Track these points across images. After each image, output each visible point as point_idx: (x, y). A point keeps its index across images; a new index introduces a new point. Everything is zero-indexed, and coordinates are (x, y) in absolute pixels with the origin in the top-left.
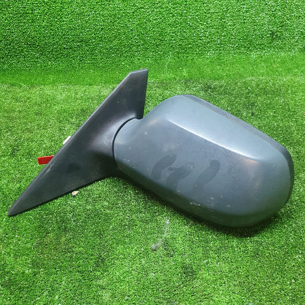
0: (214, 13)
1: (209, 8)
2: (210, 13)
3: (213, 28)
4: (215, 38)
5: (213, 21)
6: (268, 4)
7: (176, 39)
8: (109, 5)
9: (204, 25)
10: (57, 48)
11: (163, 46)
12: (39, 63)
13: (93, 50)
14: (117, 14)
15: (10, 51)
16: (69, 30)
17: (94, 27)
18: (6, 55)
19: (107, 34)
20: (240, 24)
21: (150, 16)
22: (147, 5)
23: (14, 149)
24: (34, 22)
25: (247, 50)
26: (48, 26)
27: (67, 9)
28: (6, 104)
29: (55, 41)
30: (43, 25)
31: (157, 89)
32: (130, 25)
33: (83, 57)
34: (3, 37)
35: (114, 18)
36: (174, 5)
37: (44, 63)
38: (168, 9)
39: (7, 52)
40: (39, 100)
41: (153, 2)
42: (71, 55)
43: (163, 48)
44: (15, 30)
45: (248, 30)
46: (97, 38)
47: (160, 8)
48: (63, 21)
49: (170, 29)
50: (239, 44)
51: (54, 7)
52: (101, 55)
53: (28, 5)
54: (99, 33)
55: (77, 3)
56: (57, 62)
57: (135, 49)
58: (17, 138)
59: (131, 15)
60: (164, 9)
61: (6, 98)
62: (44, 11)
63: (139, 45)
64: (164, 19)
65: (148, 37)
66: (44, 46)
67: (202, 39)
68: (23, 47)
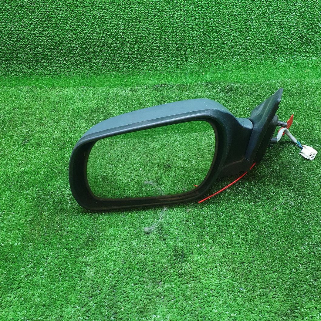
0: (237, 15)
1: (232, 9)
2: (233, 15)
3: (237, 32)
4: (240, 42)
5: (237, 24)
6: (295, 5)
7: (199, 44)
8: (130, 8)
9: (228, 29)
10: (80, 52)
11: (185, 51)
12: (62, 68)
13: (114, 55)
14: (138, 17)
15: (35, 55)
16: (91, 34)
17: (115, 31)
18: (31, 59)
19: (128, 38)
20: (266, 27)
21: (172, 19)
22: (168, 7)
23: (25, 140)
24: (58, 26)
25: (275, 55)
26: (71, 30)
27: (89, 12)
28: (25, 102)
29: (77, 45)
30: (66, 29)
31: (176, 91)
32: (151, 28)
33: (105, 63)
34: (28, 42)
35: (135, 21)
36: (195, 7)
37: (67, 68)
38: (189, 12)
39: (32, 57)
40: (57, 99)
41: (174, 5)
42: (93, 60)
43: (185, 53)
44: (39, 34)
45: (275, 33)
46: (118, 43)
47: (181, 11)
48: (85, 24)
49: (192, 32)
50: (265, 49)
51: (77, 11)
52: (123, 60)
53: (52, 10)
54: (120, 38)
55: (98, 6)
56: (79, 67)
57: (157, 54)
58: (30, 131)
59: (151, 19)
60: (186, 12)
61: (27, 98)
62: (67, 15)
63: (161, 49)
64: (185, 22)
65: (170, 41)
66: (67, 51)
67: (226, 43)
68: (47, 51)
